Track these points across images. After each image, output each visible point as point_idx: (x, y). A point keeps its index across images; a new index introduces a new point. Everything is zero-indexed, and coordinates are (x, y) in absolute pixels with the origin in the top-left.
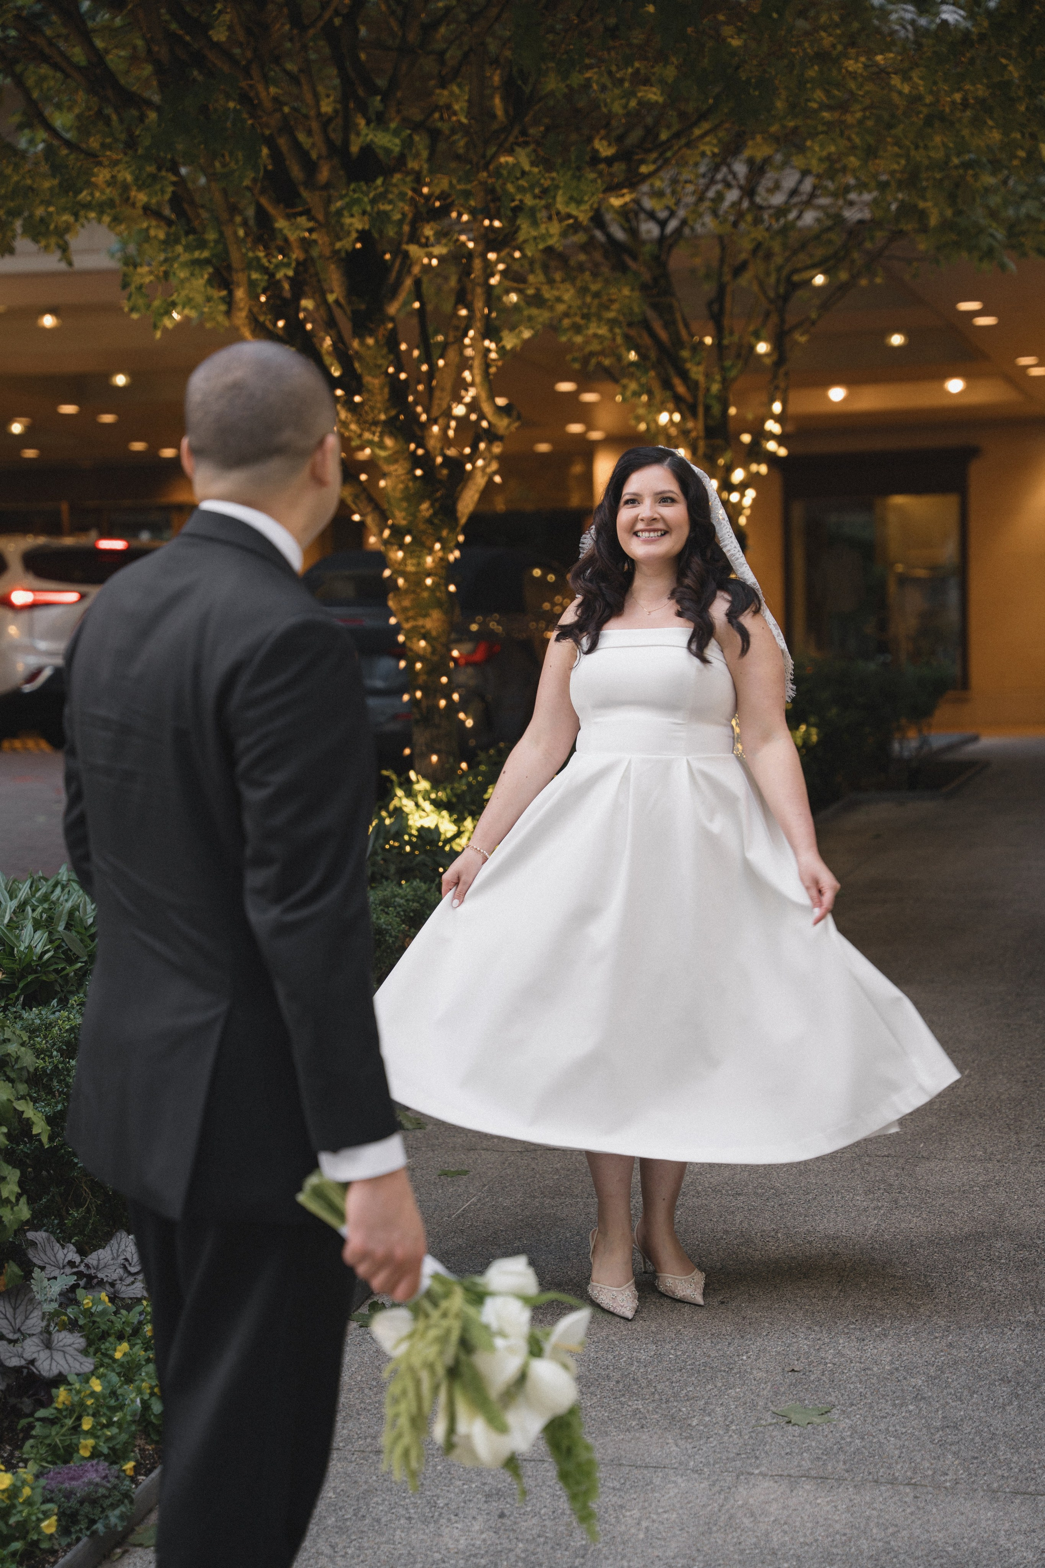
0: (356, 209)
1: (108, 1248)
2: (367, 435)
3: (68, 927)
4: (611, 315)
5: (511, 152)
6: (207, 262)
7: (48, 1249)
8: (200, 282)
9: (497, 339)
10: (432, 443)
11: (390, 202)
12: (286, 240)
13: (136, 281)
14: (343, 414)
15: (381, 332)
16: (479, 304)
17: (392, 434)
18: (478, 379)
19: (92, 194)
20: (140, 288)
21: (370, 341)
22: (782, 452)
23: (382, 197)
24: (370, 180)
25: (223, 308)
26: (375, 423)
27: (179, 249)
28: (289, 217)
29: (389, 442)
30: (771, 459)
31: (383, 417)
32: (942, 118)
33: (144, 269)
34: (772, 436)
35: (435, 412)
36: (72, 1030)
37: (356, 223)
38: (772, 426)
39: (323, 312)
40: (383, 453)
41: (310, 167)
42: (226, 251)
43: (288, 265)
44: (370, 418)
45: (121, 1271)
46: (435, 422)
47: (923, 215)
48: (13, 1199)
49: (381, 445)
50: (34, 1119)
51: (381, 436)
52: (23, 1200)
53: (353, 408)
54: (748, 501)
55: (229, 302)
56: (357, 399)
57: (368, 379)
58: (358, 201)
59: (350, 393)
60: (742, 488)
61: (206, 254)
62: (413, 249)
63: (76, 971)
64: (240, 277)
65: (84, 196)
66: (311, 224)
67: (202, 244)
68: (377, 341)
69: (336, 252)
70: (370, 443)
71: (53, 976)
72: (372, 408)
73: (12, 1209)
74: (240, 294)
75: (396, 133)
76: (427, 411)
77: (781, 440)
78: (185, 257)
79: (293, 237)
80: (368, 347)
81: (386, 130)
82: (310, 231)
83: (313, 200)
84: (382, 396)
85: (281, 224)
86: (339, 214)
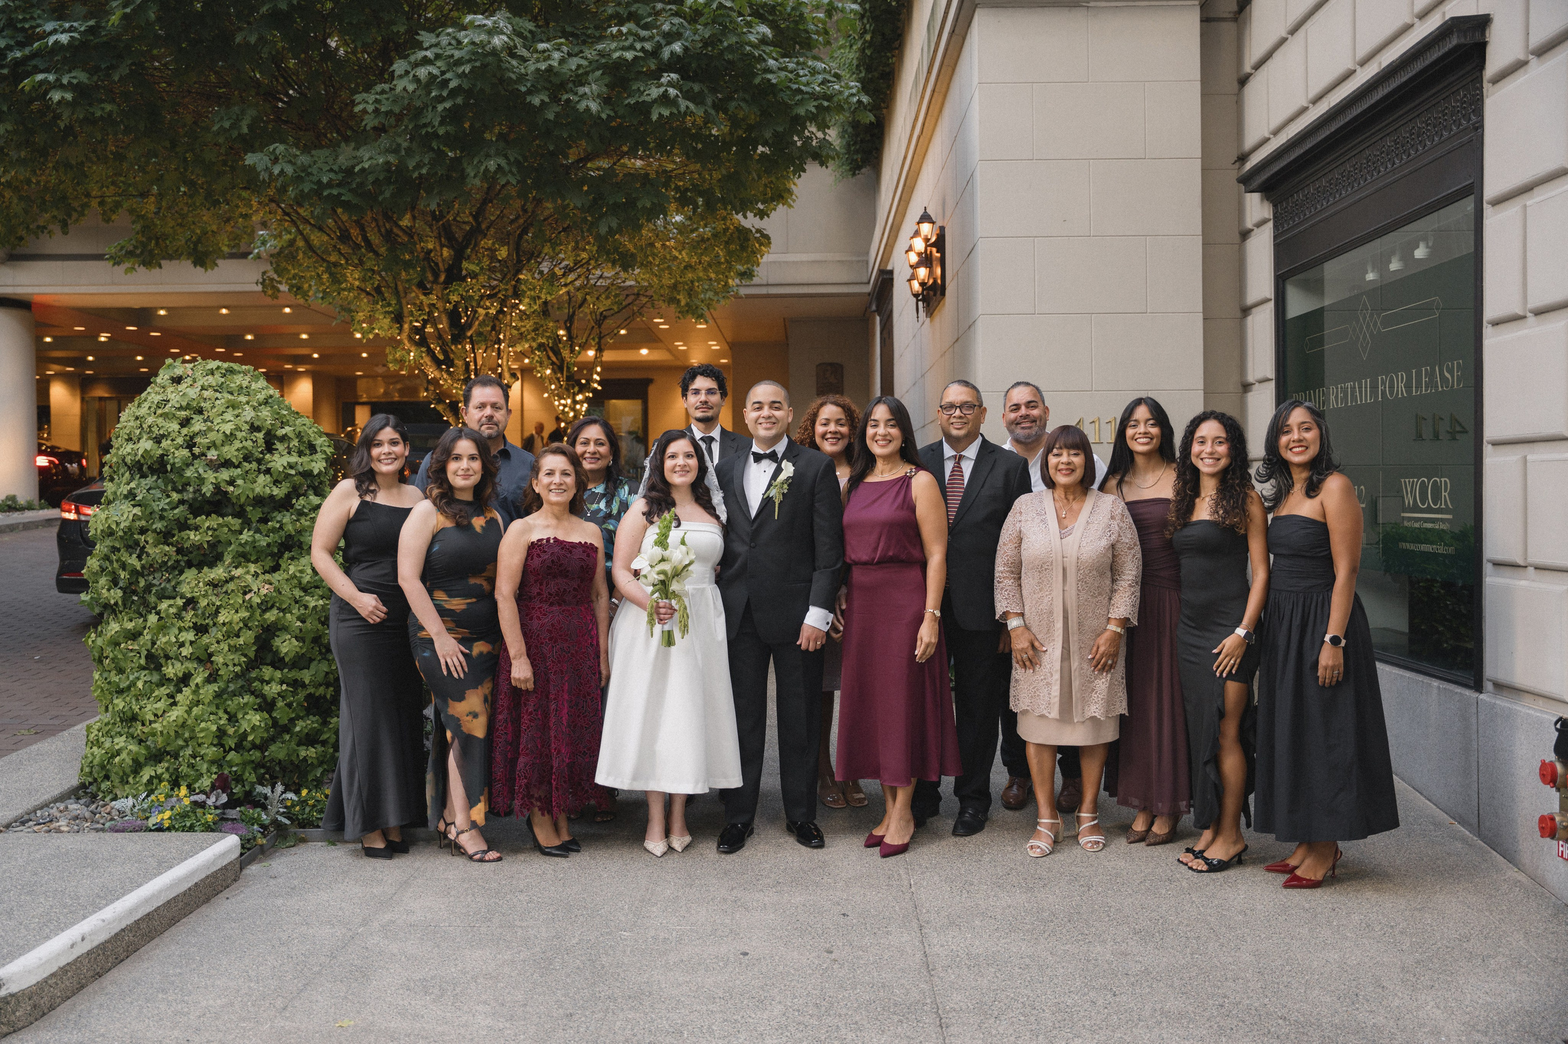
6: (392, 312)
8: (387, 321)
14: (445, 376)
18: (505, 363)
21: (460, 347)
22: (599, 388)
24: (464, 281)
25: (397, 330)
26: (459, 380)
27: (378, 306)
28: (425, 294)
30: (594, 391)
32: (691, 267)
33: (361, 314)
34: (596, 381)
37: (455, 298)
38: (596, 377)
39: (436, 333)
42: (401, 308)
44: (457, 378)
47: (679, 301)
53: (449, 373)
54: (584, 409)
55: (400, 328)
57: (456, 362)
59: (448, 367)
60: (581, 402)
62: (480, 310)
64: (408, 319)
65: (344, 285)
67: (389, 305)
70: (456, 388)
74: (406, 326)
77: (599, 383)
78: (382, 310)
80: (458, 349)
83: (437, 288)
84: (462, 369)
85: (422, 297)
86: (448, 294)
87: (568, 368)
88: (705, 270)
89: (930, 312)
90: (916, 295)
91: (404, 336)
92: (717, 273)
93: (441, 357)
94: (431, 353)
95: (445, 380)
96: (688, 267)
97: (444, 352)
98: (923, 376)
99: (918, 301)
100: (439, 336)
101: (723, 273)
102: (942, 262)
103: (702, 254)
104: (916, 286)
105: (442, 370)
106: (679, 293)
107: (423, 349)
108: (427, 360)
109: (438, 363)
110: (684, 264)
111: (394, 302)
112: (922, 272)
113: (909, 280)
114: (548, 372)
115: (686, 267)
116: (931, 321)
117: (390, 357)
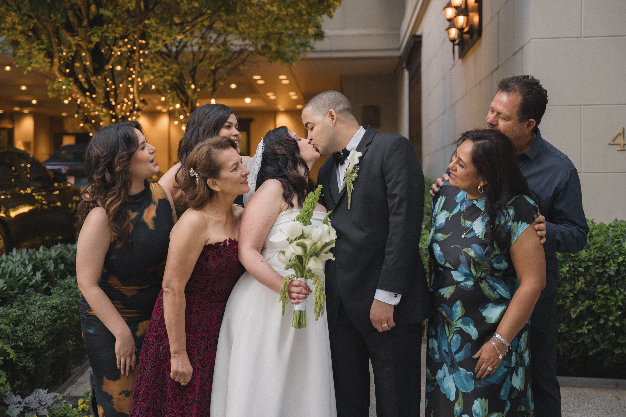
0: (96, 35)
1: (32, 395)
2: (97, 108)
3: (10, 277)
4: (172, 73)
5: (149, 19)
6: (44, 49)
7: (10, 397)
8: (42, 55)
9: (142, 78)
10: (118, 111)
11: (109, 33)
12: (70, 44)
13: (18, 54)
14: (89, 101)
15: (103, 75)
16: (137, 67)
17: (105, 108)
18: (135, 91)
19: (6, 25)
20: (19, 57)
21: (99, 77)
23: (107, 31)
24: (102, 26)
25: (49, 64)
26: (100, 104)
27: (34, 45)
28: (72, 36)
29: (104, 110)
31: (102, 102)
33: (21, 51)
35: (119, 101)
36: (17, 316)
37: (95, 39)
39: (82, 67)
40: (102, 114)
41: (80, 21)
42: (52, 46)
43: (72, 52)
44: (98, 102)
45: (38, 404)
46: (119, 104)
47: (270, 48)
48: (4, 384)
49: (102, 111)
50: (10, 352)
51: (102, 108)
52: (8, 383)
53: (92, 99)
55: (52, 62)
56: (94, 96)
57: (98, 89)
58: (97, 32)
59: (91, 94)
61: (44, 47)
62: (115, 48)
63: (14, 294)
64: (56, 55)
66: (80, 39)
67: (43, 43)
68: (102, 78)
69: (88, 49)
70: (98, 110)
71: (6, 296)
72: (99, 99)
73: (4, 387)
74: (56, 60)
75: (112, 11)
76: (115, 101)
78: (37, 47)
79: (73, 42)
80: (98, 79)
81: (108, 10)
82: (79, 41)
83: (81, 31)
84: (102, 95)
85: (70, 38)
86: (90, 36)
87: (192, 103)
88: (291, 21)
89: (463, 54)
90: (453, 41)
91: (55, 68)
92: (300, 23)
93: (86, 86)
94: (77, 81)
95: (89, 104)
96: (278, 19)
97: (88, 81)
98: (453, 105)
99: (454, 45)
100: (85, 69)
101: (305, 23)
102: (480, 11)
103: (288, 7)
104: (454, 32)
105: (87, 96)
106: (270, 41)
107: (71, 79)
108: (75, 88)
109: (83, 91)
110: (275, 16)
111: (46, 41)
112: (461, 20)
113: (448, 29)
114: (178, 106)
115: (276, 19)
116: (463, 62)
117: (49, 88)
